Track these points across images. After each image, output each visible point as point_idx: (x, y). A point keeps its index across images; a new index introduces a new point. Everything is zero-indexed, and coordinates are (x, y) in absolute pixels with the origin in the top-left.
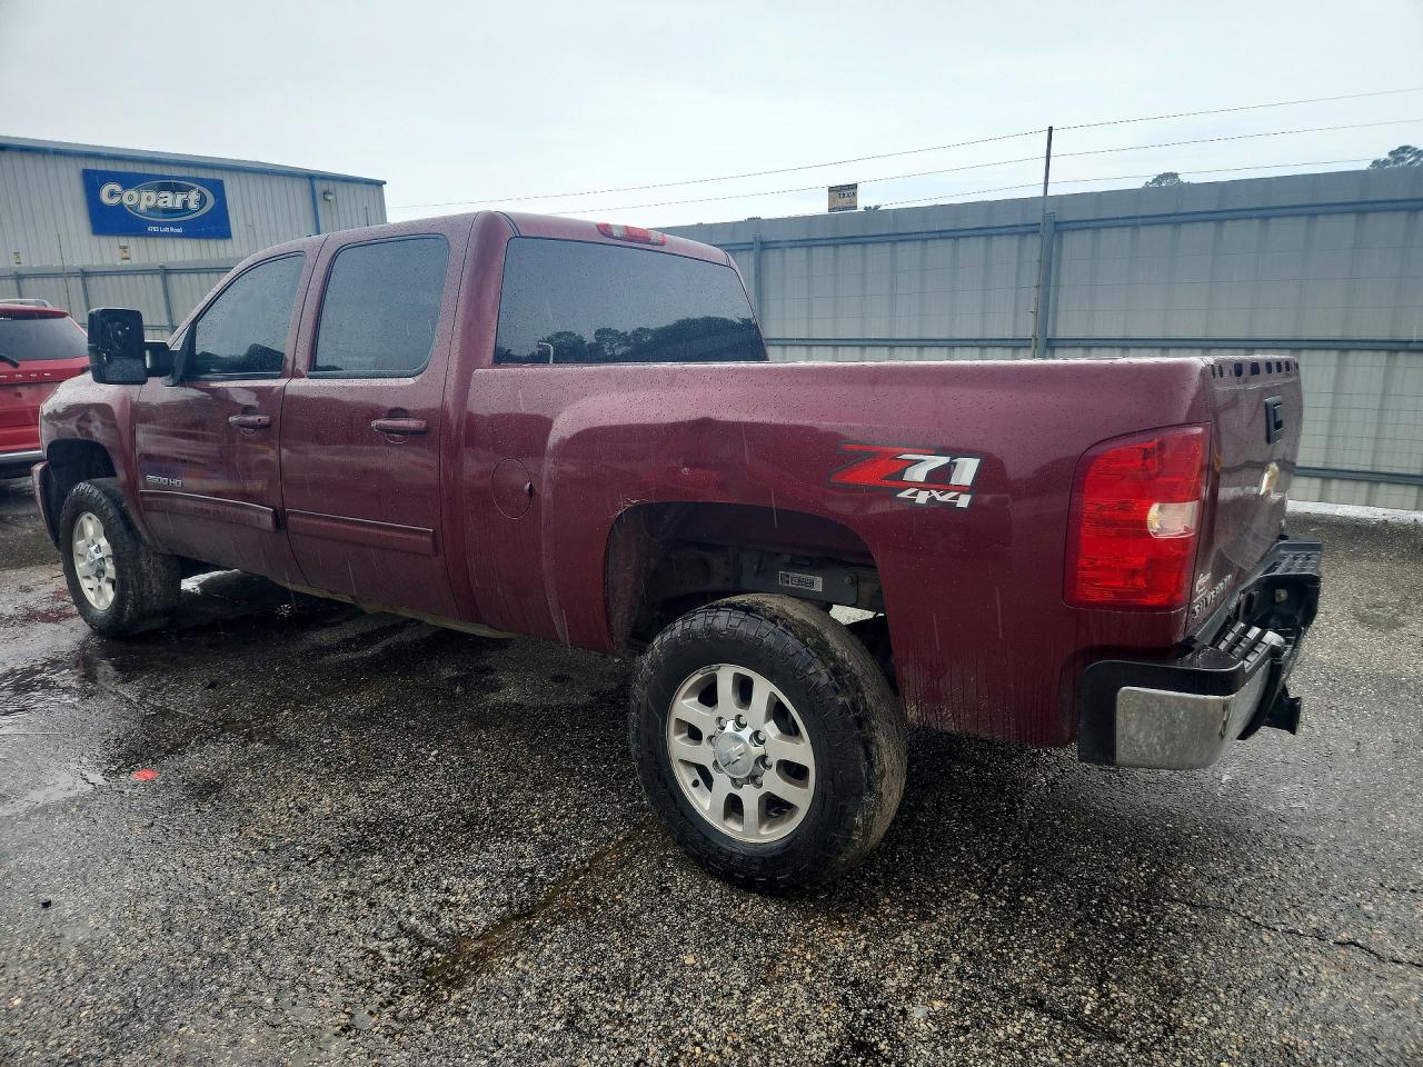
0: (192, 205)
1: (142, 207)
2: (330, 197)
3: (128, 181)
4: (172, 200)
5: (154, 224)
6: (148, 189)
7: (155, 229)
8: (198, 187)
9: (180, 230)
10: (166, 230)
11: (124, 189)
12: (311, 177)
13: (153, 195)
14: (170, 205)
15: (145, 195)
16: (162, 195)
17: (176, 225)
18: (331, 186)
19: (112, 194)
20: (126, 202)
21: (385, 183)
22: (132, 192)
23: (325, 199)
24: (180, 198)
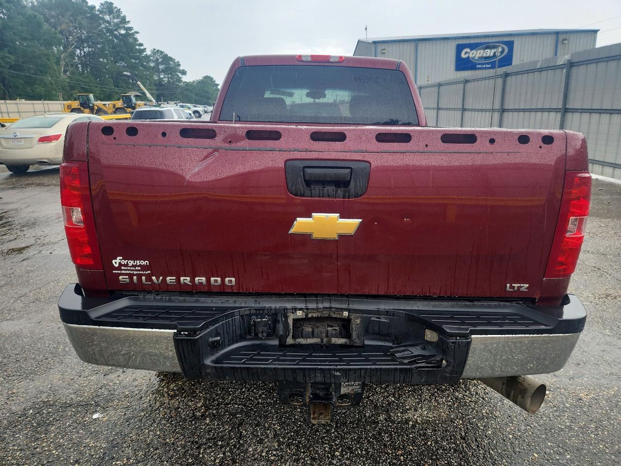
0: (498, 54)
1: (476, 58)
2: (566, 42)
3: (473, 47)
4: (489, 53)
5: (479, 64)
6: (480, 49)
7: (480, 66)
8: (502, 45)
9: (490, 66)
10: (484, 66)
11: (471, 50)
12: (557, 33)
13: (482, 51)
14: (488, 55)
15: (479, 51)
16: (486, 51)
17: (488, 64)
18: (568, 36)
19: (466, 53)
20: (471, 56)
21: (599, 30)
22: (474, 51)
23: (563, 43)
24: (493, 51)
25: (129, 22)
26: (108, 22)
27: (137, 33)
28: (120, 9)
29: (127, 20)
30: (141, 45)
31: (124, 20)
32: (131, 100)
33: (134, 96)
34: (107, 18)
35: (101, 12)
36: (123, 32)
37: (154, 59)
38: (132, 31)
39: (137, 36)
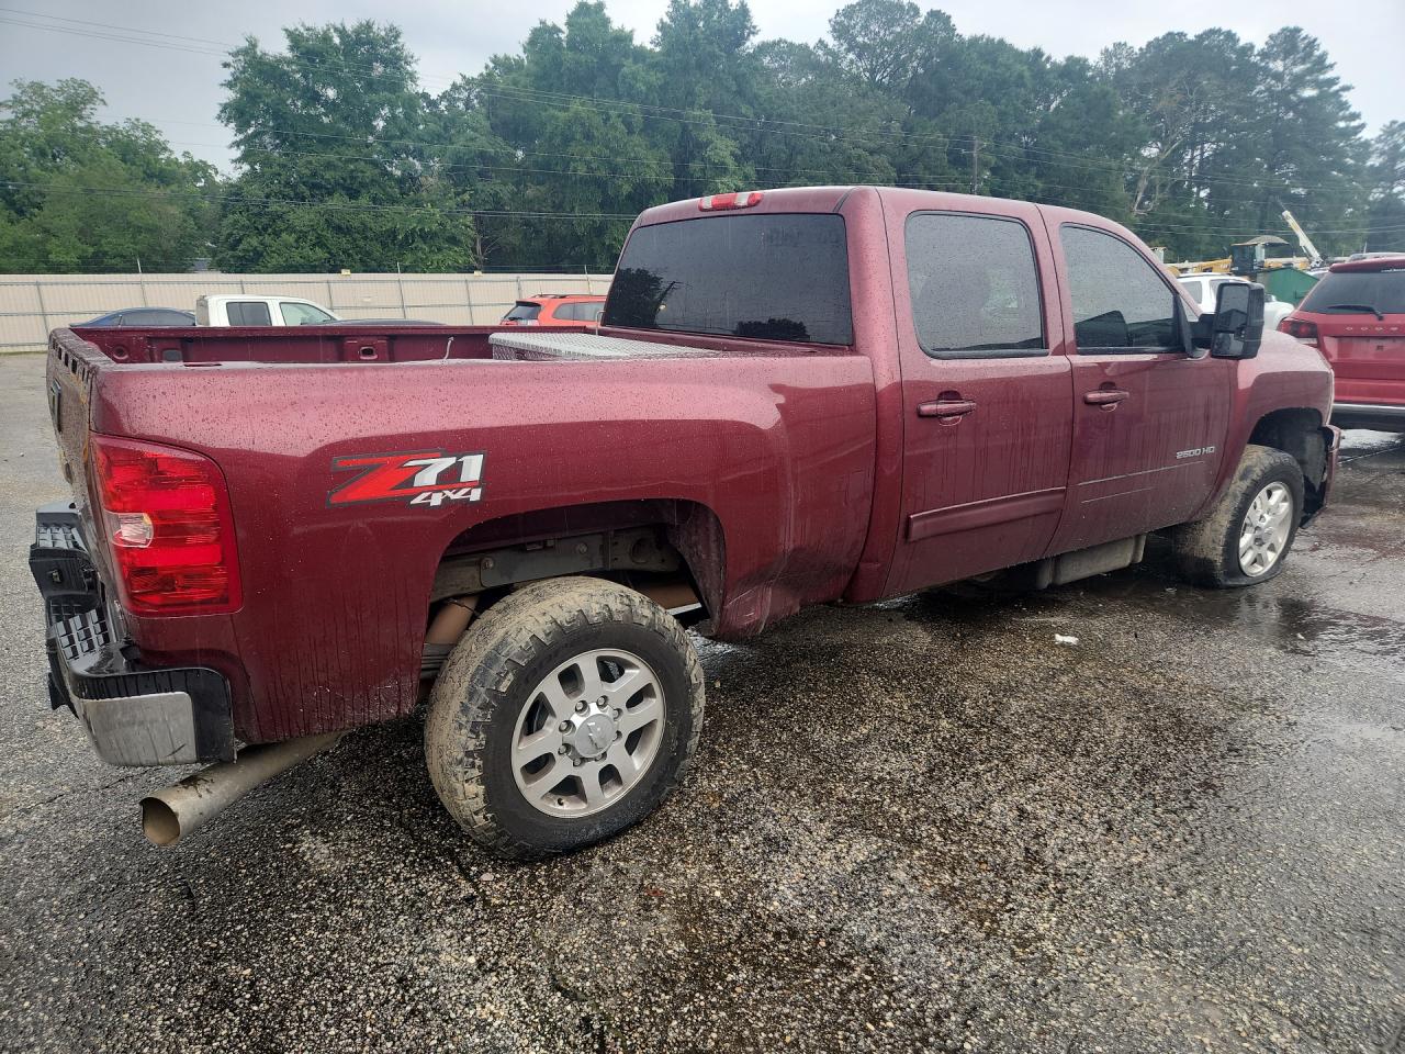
25: (1331, 66)
26: (1278, 77)
27: (1346, 88)
28: (1315, 40)
29: (1328, 62)
30: (1355, 116)
31: (1321, 64)
32: (1253, 255)
33: (1265, 246)
34: (1278, 66)
35: (1264, 55)
36: (1308, 93)
37: (1386, 148)
38: (1335, 88)
39: (1345, 96)
